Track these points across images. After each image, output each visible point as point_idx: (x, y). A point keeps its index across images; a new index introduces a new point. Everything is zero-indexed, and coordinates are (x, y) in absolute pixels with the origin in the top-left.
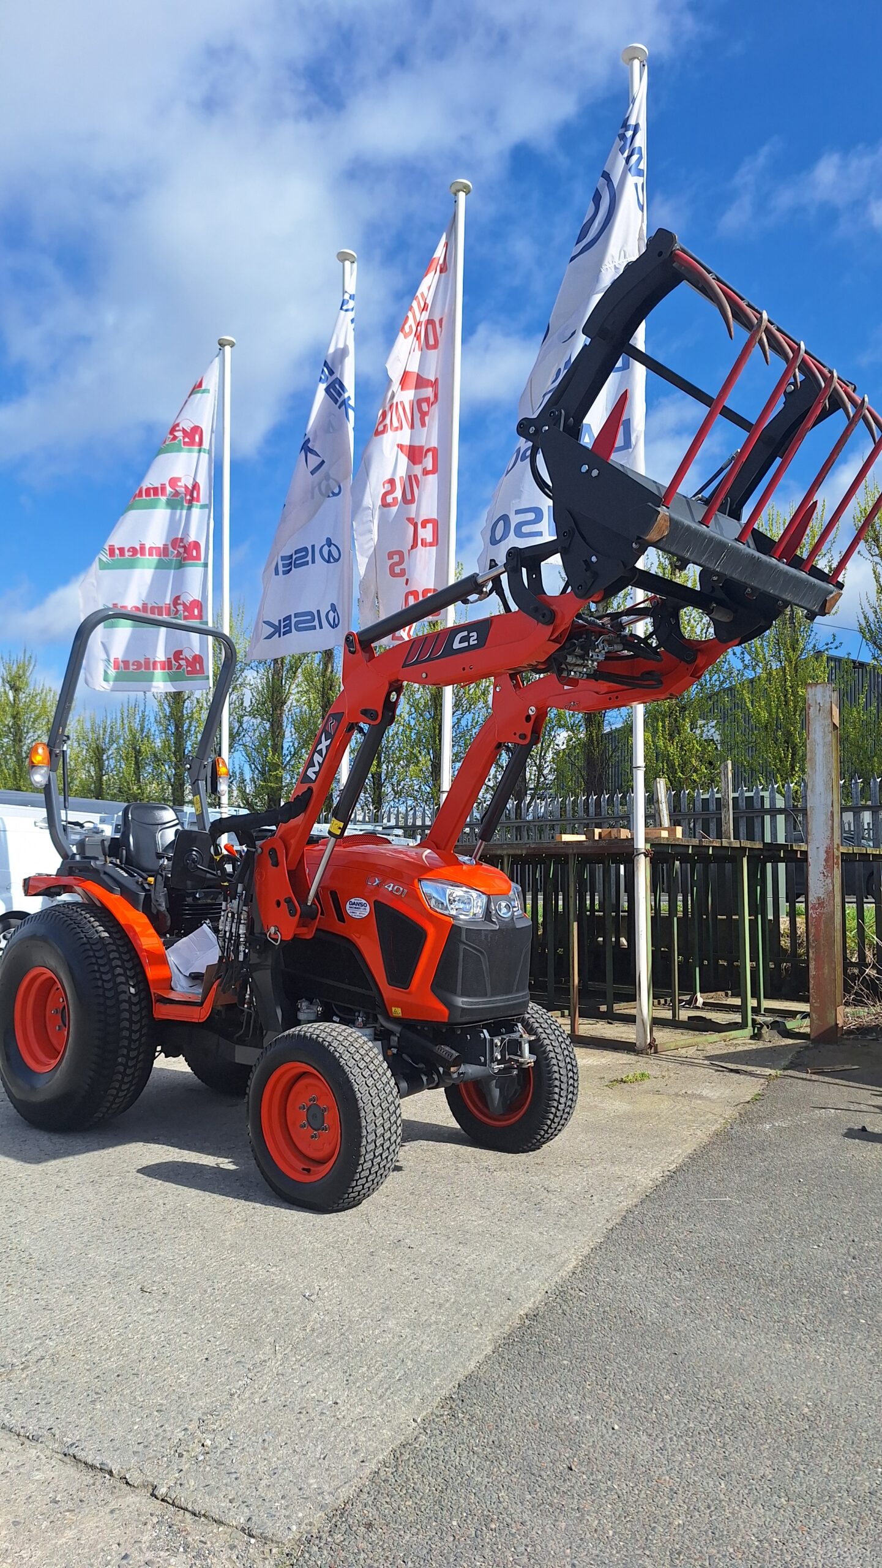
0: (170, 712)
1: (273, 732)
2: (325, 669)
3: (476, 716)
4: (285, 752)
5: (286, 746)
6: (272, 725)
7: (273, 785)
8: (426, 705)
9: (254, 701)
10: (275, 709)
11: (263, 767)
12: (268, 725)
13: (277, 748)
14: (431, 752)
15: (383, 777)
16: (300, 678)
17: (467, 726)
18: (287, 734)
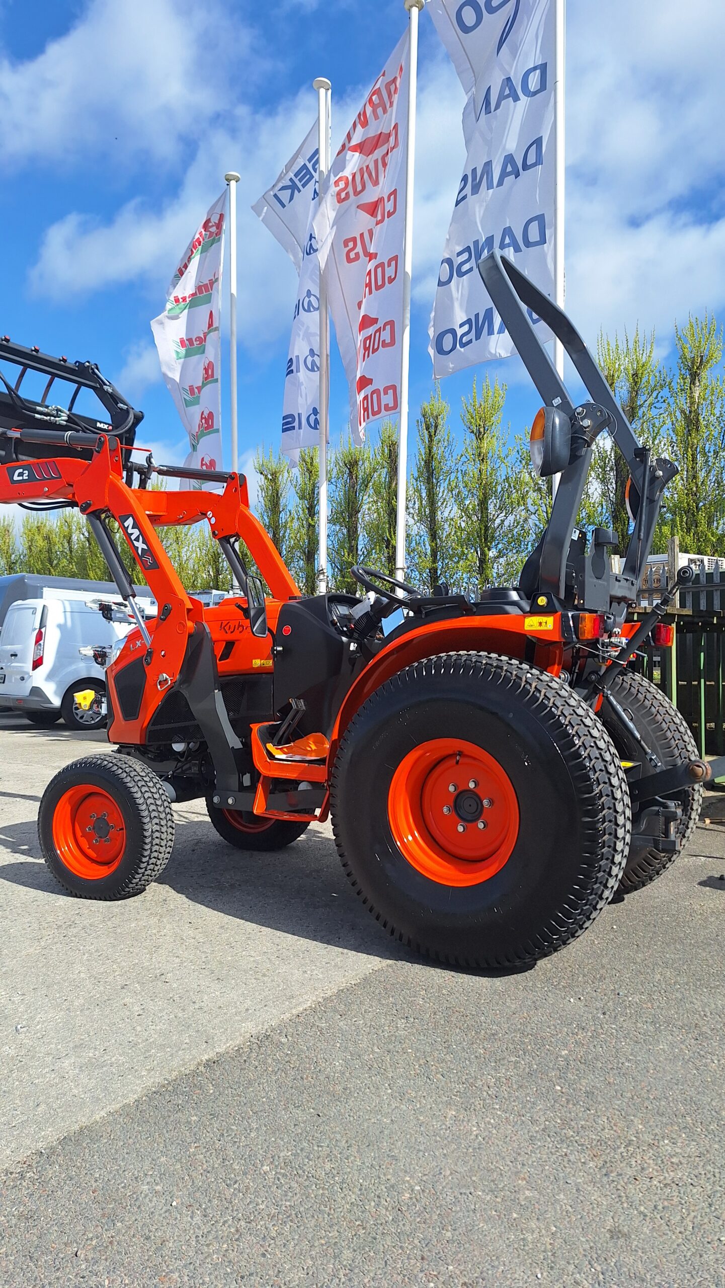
0: (269, 522)
1: (349, 536)
2: (390, 483)
3: (518, 518)
4: (360, 553)
5: (360, 547)
6: (349, 531)
7: (349, 580)
8: (474, 509)
9: (334, 511)
10: (350, 516)
11: (341, 566)
12: (345, 531)
13: (353, 550)
14: (478, 549)
15: (439, 572)
16: (371, 491)
17: (509, 526)
18: (361, 538)
